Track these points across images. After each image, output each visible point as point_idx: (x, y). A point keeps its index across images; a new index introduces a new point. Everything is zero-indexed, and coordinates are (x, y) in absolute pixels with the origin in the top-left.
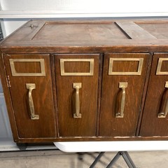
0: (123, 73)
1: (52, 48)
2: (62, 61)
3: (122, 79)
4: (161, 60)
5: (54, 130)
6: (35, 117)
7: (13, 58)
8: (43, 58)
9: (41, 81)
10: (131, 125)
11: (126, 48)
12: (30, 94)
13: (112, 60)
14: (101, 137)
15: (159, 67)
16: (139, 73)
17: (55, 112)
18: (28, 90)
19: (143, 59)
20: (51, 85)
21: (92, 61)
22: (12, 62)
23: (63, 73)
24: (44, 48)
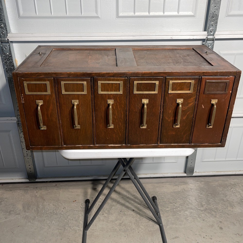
0: (110, 93)
1: (55, 73)
2: (63, 83)
3: (110, 97)
4: (136, 82)
5: (58, 139)
6: (44, 128)
7: (26, 81)
8: (49, 80)
9: (48, 98)
10: (120, 135)
11: (109, 73)
12: (39, 108)
13: (100, 82)
14: (97, 145)
15: (135, 88)
16: (121, 92)
17: (59, 123)
18: (38, 105)
19: (122, 82)
20: (55, 102)
21: (85, 83)
22: (25, 84)
23: (64, 92)
24: (49, 73)
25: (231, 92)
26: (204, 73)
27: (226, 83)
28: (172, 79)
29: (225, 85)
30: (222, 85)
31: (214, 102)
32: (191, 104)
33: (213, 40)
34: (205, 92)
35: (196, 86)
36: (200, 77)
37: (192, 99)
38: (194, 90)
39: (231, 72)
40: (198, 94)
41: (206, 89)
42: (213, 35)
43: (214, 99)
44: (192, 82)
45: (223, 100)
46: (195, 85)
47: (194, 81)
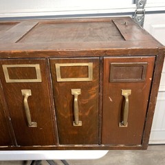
25: (151, 79)
26: (105, 51)
27: (142, 66)
28: (59, 62)
29: (141, 70)
30: (135, 69)
31: (126, 93)
32: (93, 96)
33: (143, 13)
34: (111, 79)
35: (97, 71)
36: (101, 58)
37: (94, 89)
38: (94, 77)
39: (149, 50)
40: (101, 82)
41: (112, 76)
42: (143, 7)
43: (126, 88)
44: (90, 65)
45: (140, 91)
46: (94, 69)
47: (92, 64)
